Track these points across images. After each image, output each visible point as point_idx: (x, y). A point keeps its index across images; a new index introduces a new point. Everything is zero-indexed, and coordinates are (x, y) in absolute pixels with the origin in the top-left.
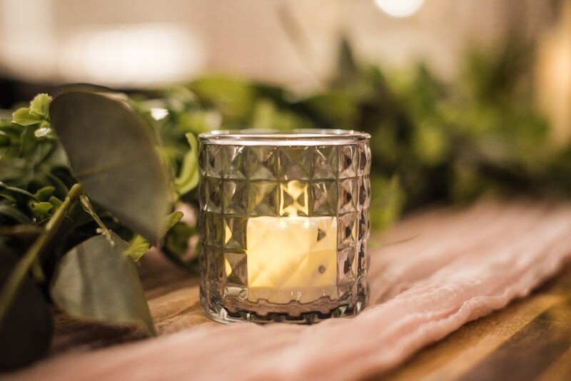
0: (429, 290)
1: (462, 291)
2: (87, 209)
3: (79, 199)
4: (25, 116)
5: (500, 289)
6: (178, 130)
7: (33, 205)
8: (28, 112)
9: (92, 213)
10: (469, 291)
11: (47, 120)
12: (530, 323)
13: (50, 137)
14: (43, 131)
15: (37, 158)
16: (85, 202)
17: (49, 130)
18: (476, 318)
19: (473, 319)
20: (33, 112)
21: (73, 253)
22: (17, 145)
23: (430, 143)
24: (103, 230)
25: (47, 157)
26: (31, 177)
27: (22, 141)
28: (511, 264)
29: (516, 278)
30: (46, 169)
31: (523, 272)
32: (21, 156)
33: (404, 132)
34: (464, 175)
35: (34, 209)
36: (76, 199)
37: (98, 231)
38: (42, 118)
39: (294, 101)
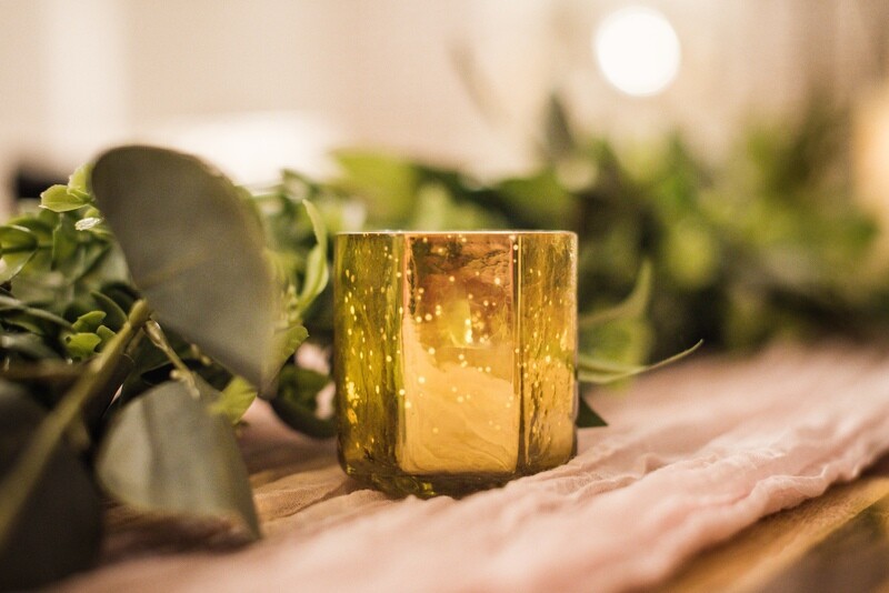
0: (701, 465)
1: (754, 466)
2: (157, 342)
3: (145, 327)
4: (60, 198)
5: (813, 467)
6: (298, 229)
7: (68, 339)
8: (65, 192)
9: (165, 347)
10: (765, 468)
11: (94, 204)
12: (857, 517)
13: (98, 231)
14: (89, 222)
15: (79, 270)
16: (155, 331)
17: (97, 221)
18: (778, 509)
19: (772, 511)
20: (73, 191)
21: (135, 409)
22: (48, 248)
23: (691, 254)
24: (182, 374)
25: (94, 268)
26: (70, 299)
27: (53, 242)
28: (828, 430)
29: (838, 452)
30: (94, 286)
31: (848, 442)
32: (54, 267)
33: (650, 239)
34: (745, 305)
35: (71, 344)
36: (140, 326)
37: (175, 374)
38: (86, 200)
39: (477, 188)
